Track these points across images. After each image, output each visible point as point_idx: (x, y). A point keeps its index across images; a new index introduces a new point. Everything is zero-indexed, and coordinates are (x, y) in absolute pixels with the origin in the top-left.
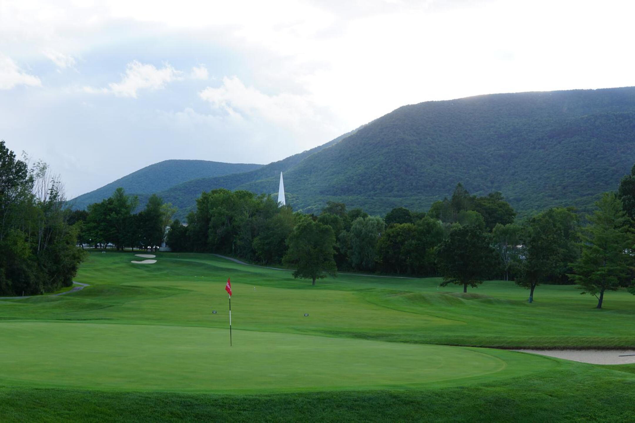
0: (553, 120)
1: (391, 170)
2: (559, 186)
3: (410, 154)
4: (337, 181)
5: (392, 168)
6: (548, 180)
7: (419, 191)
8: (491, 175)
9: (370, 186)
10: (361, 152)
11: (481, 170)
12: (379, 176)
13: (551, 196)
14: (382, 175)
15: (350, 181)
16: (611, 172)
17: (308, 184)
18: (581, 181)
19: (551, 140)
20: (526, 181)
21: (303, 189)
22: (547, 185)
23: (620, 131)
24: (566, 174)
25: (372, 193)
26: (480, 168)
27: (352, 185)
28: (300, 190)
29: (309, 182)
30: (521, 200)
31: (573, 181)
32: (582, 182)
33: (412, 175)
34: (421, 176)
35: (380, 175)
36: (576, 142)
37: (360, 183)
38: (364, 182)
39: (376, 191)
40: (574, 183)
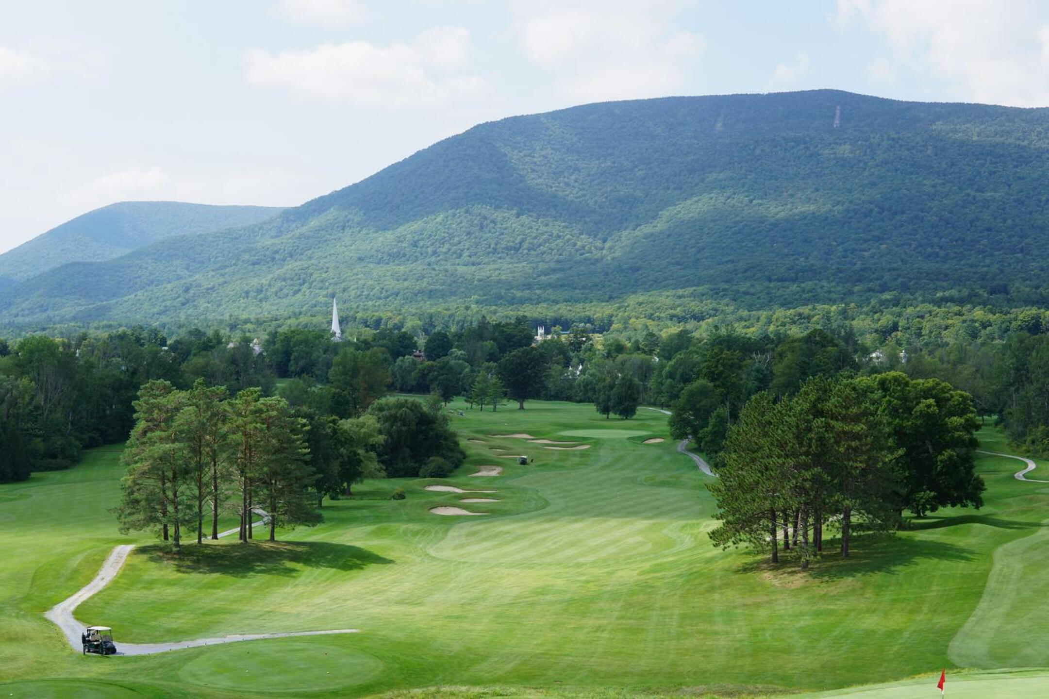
0: (698, 144)
1: (461, 225)
2: (694, 247)
3: (488, 200)
4: (383, 242)
5: (461, 222)
6: (680, 238)
7: (499, 255)
8: (604, 229)
9: (430, 250)
10: (416, 197)
11: (590, 222)
12: (443, 235)
13: (678, 264)
14: (448, 233)
15: (402, 242)
16: (768, 226)
17: (341, 246)
18: (725, 240)
19: (692, 176)
20: (650, 239)
21: (333, 254)
22: (677, 247)
23: (790, 163)
24: (706, 229)
25: (433, 259)
26: (588, 220)
27: (405, 247)
28: (330, 255)
29: (343, 243)
30: (638, 269)
31: (712, 240)
32: (724, 243)
33: (490, 232)
34: (502, 234)
35: (444, 232)
36: (725, 180)
37: (415, 244)
38: (421, 243)
39: (439, 256)
40: (713, 243)
